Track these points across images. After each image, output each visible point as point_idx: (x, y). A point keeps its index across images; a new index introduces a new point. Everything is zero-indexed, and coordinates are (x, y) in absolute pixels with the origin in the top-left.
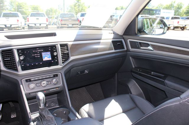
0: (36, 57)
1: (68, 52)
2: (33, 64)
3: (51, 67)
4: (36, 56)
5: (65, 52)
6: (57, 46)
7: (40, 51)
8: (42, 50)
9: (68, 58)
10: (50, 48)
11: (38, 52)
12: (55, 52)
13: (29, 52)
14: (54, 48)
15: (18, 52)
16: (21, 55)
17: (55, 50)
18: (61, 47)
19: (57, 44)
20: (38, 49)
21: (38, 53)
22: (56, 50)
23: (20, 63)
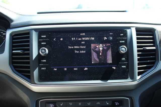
0: (76, 51)
1: (154, 48)
2: (66, 69)
3: (109, 81)
4: (77, 49)
5: (147, 48)
6: (128, 31)
7: (87, 39)
8: (93, 39)
9: (153, 63)
10: (111, 36)
11: (82, 41)
12: (123, 44)
13: (62, 39)
14: (121, 37)
15: (39, 37)
16: (44, 46)
17: (123, 40)
18: (137, 35)
19: (129, 28)
20: (84, 34)
21: (83, 45)
22: (126, 40)
23: (40, 62)
